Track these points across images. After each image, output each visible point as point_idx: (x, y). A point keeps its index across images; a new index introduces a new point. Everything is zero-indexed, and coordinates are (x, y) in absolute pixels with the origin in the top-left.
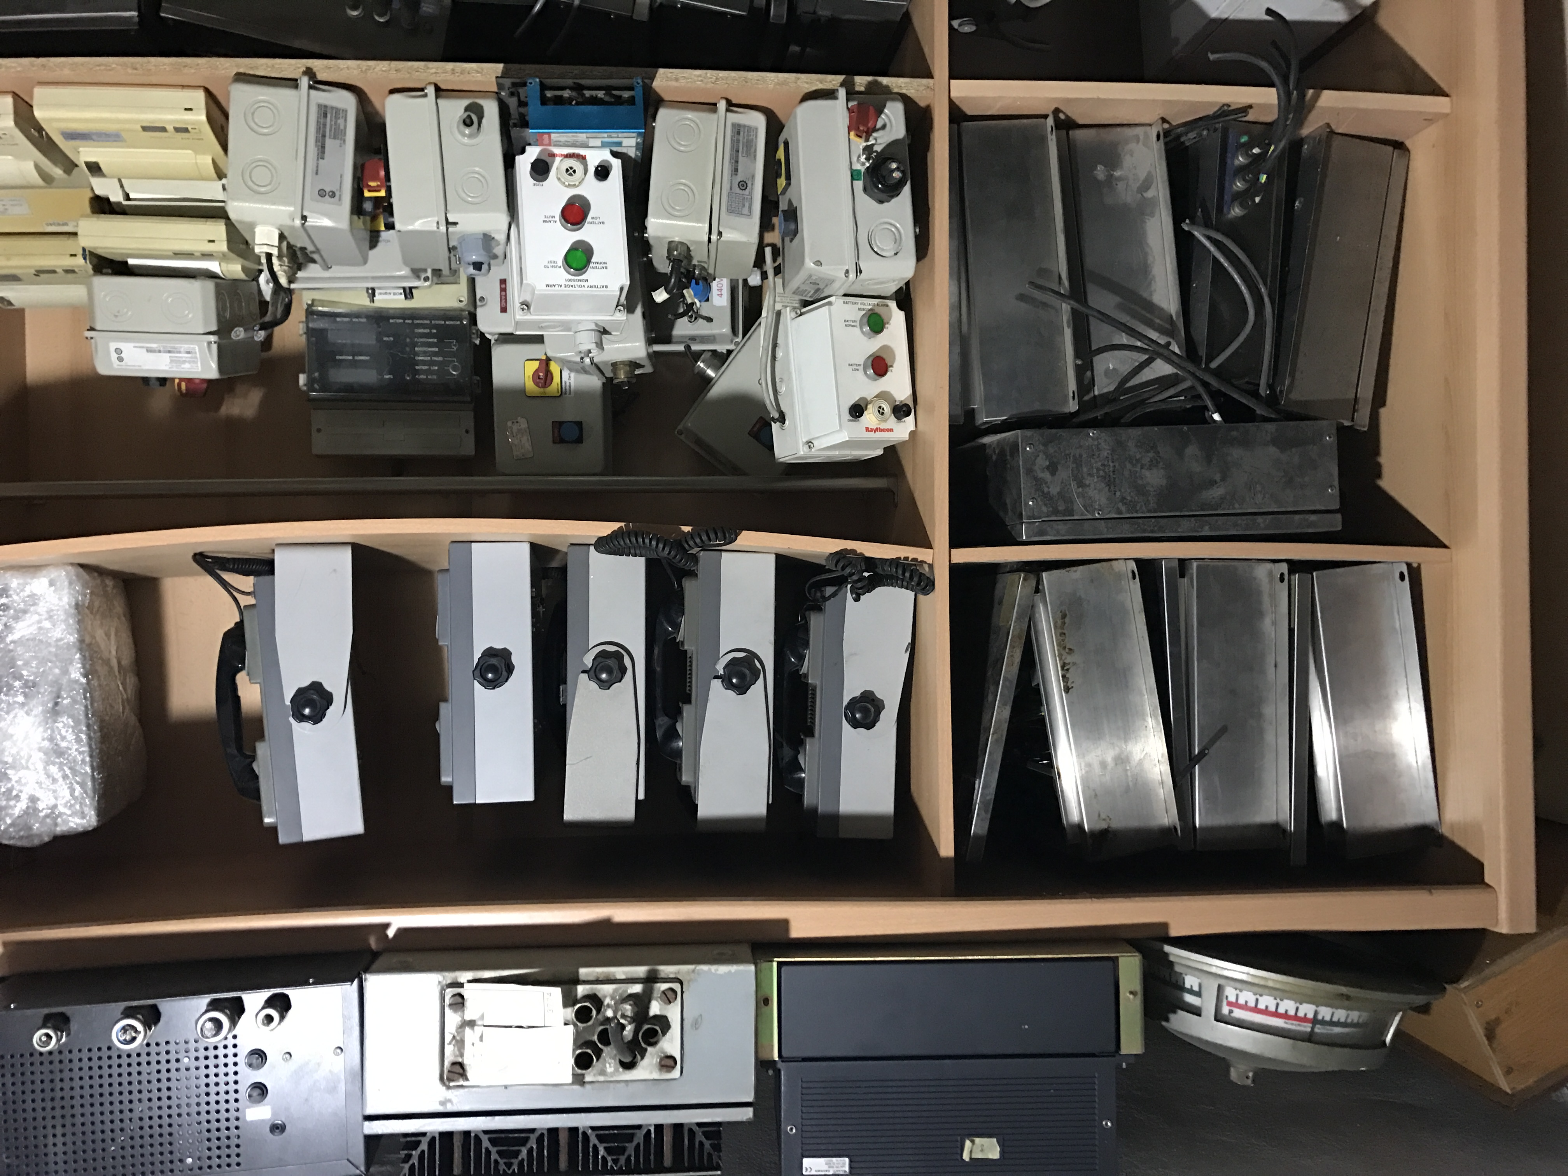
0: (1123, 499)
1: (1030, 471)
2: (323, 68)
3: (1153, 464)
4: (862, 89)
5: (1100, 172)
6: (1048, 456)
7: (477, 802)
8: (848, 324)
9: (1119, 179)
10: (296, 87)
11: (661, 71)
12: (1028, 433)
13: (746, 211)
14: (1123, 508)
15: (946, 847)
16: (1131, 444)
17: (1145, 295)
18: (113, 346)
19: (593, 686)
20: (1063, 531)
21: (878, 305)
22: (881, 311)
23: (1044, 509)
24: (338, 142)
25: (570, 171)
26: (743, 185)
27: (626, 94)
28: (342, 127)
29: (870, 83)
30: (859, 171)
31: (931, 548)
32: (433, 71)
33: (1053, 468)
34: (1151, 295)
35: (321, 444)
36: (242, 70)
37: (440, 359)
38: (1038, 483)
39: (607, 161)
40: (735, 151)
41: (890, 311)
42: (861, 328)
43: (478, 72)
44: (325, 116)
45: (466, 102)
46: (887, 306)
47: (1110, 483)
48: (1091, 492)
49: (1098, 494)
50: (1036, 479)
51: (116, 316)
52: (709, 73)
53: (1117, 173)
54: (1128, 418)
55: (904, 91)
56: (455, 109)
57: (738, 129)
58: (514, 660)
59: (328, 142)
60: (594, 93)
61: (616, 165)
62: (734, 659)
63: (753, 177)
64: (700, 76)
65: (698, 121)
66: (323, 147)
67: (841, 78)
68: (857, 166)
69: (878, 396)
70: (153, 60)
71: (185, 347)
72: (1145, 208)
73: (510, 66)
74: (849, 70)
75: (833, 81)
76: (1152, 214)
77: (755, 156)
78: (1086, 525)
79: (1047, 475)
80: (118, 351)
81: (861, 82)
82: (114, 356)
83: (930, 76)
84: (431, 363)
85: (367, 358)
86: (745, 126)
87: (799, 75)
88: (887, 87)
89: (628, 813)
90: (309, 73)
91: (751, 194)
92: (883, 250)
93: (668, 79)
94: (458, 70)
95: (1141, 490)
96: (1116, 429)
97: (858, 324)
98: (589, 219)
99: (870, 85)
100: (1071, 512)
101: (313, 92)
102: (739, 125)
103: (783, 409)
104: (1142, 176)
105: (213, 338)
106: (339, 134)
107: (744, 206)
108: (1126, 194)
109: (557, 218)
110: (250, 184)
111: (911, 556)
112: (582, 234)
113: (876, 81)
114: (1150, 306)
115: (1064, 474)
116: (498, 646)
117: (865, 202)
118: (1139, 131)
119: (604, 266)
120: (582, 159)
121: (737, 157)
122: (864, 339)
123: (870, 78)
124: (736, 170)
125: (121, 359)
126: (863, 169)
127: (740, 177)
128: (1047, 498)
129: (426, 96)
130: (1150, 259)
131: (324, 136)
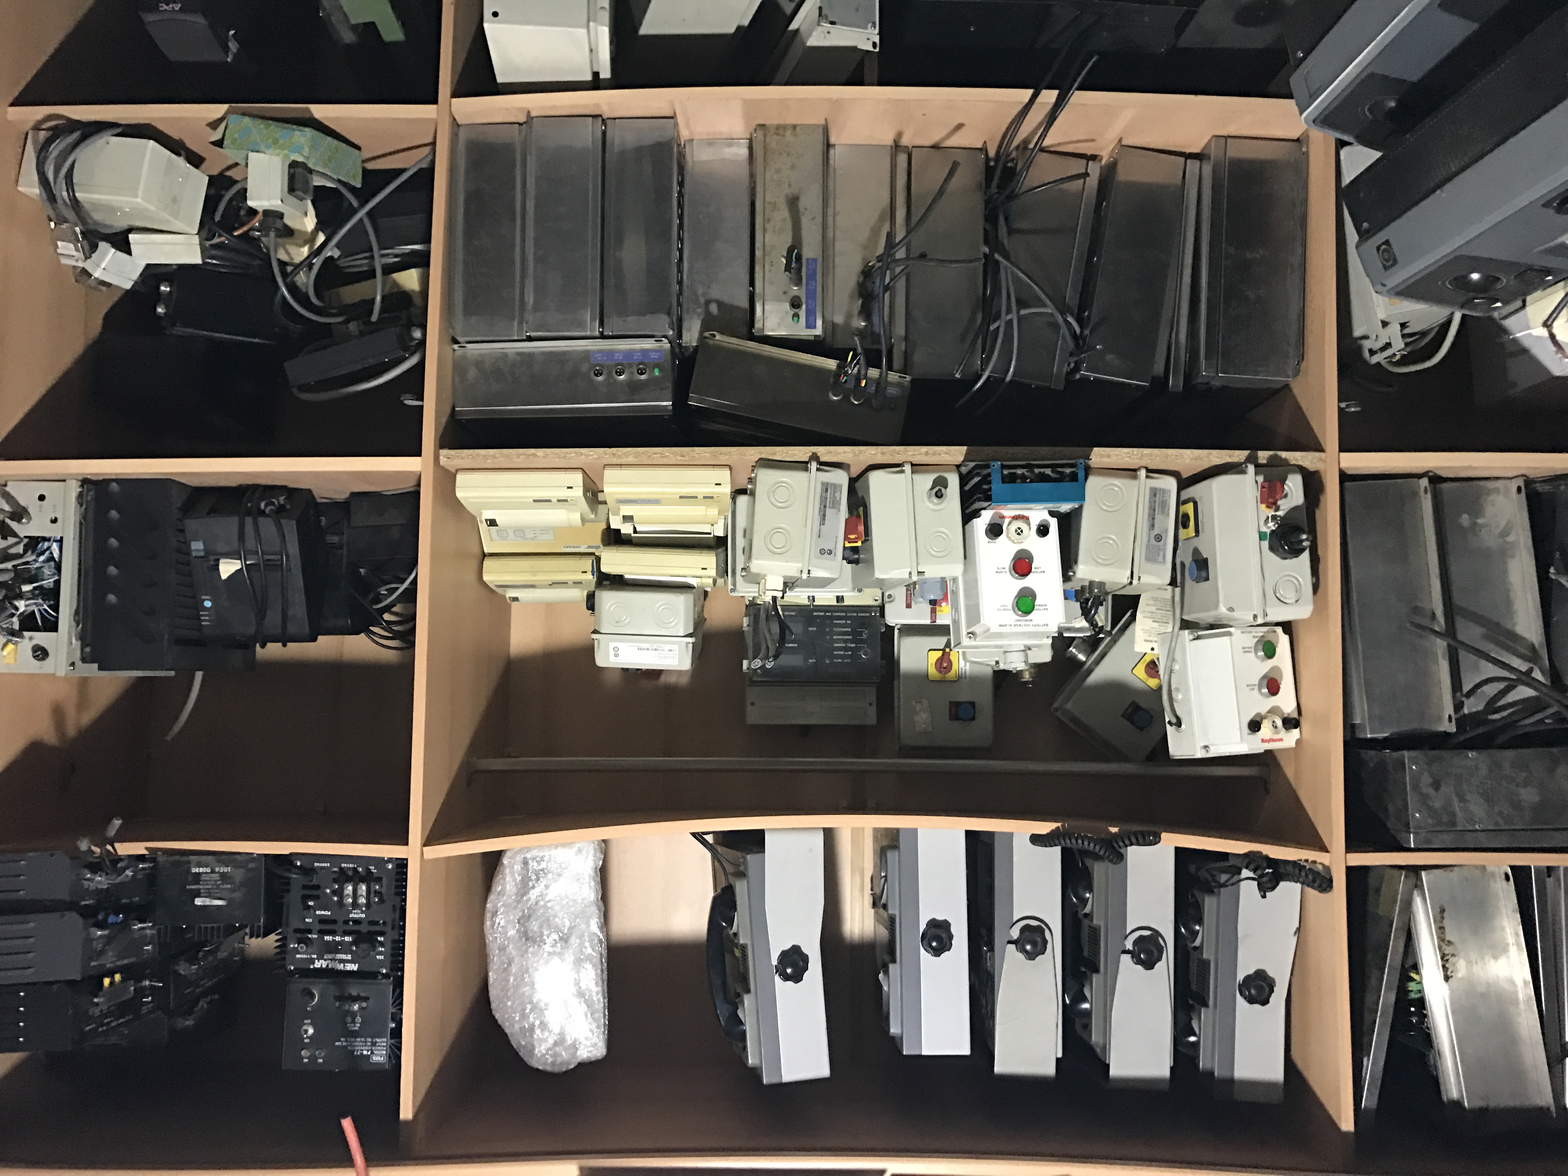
0: (1501, 813)
1: (1416, 787)
2: (826, 453)
3: (1526, 783)
4: (1265, 462)
5: (1465, 520)
6: (1432, 775)
7: (924, 1053)
8: (1246, 650)
9: (1483, 526)
10: (806, 469)
11: (1096, 449)
12: (1414, 754)
13: (1160, 559)
14: (1501, 821)
15: (1347, 1124)
16: (1507, 765)
17: (1509, 626)
18: (612, 645)
19: (1021, 956)
20: (1446, 839)
21: (1268, 632)
22: (1270, 637)
23: (1430, 821)
24: (834, 510)
25: (1019, 531)
26: (1159, 538)
27: (1068, 471)
28: (838, 499)
29: (1271, 456)
30: (1266, 533)
31: (1327, 851)
32: (911, 453)
33: (1436, 785)
34: (1514, 625)
35: (754, 716)
36: (763, 456)
37: (853, 645)
38: (1424, 799)
39: (1046, 521)
40: (1152, 509)
41: (1278, 636)
42: (1256, 652)
43: (946, 453)
44: (827, 490)
45: (934, 476)
46: (1275, 632)
47: (1488, 798)
48: (1473, 807)
49: (1477, 808)
50: (1421, 794)
51: (617, 622)
52: (1135, 450)
53: (1480, 521)
54: (1501, 739)
55: (1300, 463)
56: (926, 480)
57: (1154, 492)
58: (953, 930)
59: (829, 511)
60: (1042, 470)
61: (1053, 523)
62: (1141, 937)
63: (1166, 531)
64: (1128, 453)
65: (1122, 487)
66: (824, 515)
67: (1246, 453)
68: (1264, 529)
69: (1269, 712)
70: (697, 449)
71: (668, 647)
72: (1505, 552)
73: (971, 448)
74: (1254, 447)
75: (1239, 455)
76: (1513, 556)
77: (1168, 515)
78: (1468, 836)
79: (1431, 791)
80: (616, 649)
81: (1263, 456)
82: (612, 653)
83: (1321, 449)
84: (845, 649)
85: (796, 645)
86: (1160, 489)
87: (1211, 451)
88: (1286, 460)
89: (1050, 1070)
90: (815, 457)
91: (1165, 544)
92: (1286, 598)
93: (1102, 456)
94: (931, 452)
95: (1517, 805)
96: (1490, 751)
97: (1253, 650)
98: (1033, 570)
99: (1271, 458)
100: (1454, 824)
101: (819, 473)
102: (1156, 489)
103: (1179, 713)
104: (1503, 523)
105: (691, 640)
106: (836, 505)
107: (1159, 555)
108: (1488, 539)
109: (1007, 570)
110: (770, 546)
111: (1311, 859)
112: (1028, 582)
113: (1276, 455)
114: (1514, 637)
115: (1447, 789)
116: (940, 917)
117: (1272, 559)
118: (1499, 484)
119: (1045, 607)
120: (1026, 519)
121: (1154, 514)
122: (1258, 662)
123: (1271, 453)
124: (1153, 526)
125: (616, 655)
126: (1268, 531)
127: (1156, 531)
128: (1432, 812)
129: (903, 472)
130: (1512, 595)
131: (825, 507)
